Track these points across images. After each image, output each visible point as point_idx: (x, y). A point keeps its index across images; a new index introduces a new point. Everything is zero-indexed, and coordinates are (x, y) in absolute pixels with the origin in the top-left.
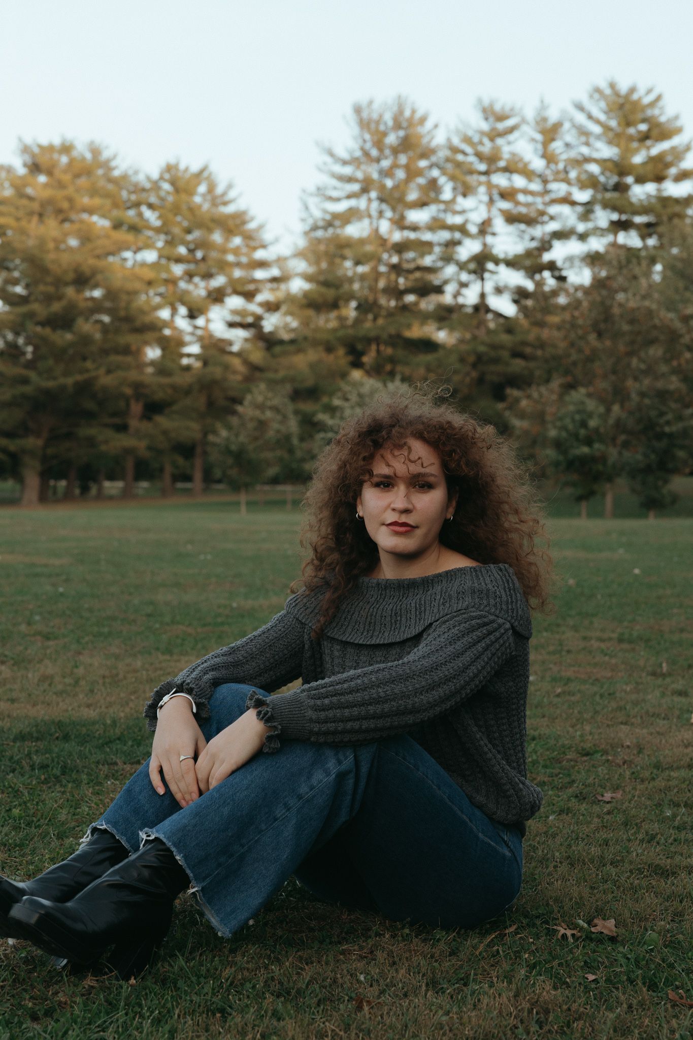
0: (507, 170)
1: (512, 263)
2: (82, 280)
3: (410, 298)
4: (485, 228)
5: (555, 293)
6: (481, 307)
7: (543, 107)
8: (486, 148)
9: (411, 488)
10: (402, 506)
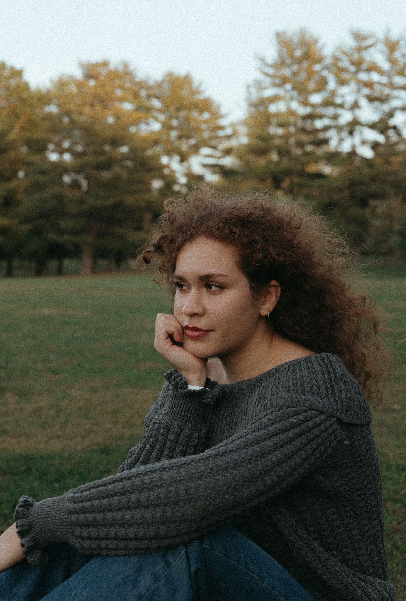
0: (369, 70)
1: (373, 126)
2: (115, 142)
3: (309, 148)
4: (355, 106)
5: (396, 144)
6: (353, 154)
7: (388, 31)
8: (356, 57)
9: (204, 290)
10: (189, 310)
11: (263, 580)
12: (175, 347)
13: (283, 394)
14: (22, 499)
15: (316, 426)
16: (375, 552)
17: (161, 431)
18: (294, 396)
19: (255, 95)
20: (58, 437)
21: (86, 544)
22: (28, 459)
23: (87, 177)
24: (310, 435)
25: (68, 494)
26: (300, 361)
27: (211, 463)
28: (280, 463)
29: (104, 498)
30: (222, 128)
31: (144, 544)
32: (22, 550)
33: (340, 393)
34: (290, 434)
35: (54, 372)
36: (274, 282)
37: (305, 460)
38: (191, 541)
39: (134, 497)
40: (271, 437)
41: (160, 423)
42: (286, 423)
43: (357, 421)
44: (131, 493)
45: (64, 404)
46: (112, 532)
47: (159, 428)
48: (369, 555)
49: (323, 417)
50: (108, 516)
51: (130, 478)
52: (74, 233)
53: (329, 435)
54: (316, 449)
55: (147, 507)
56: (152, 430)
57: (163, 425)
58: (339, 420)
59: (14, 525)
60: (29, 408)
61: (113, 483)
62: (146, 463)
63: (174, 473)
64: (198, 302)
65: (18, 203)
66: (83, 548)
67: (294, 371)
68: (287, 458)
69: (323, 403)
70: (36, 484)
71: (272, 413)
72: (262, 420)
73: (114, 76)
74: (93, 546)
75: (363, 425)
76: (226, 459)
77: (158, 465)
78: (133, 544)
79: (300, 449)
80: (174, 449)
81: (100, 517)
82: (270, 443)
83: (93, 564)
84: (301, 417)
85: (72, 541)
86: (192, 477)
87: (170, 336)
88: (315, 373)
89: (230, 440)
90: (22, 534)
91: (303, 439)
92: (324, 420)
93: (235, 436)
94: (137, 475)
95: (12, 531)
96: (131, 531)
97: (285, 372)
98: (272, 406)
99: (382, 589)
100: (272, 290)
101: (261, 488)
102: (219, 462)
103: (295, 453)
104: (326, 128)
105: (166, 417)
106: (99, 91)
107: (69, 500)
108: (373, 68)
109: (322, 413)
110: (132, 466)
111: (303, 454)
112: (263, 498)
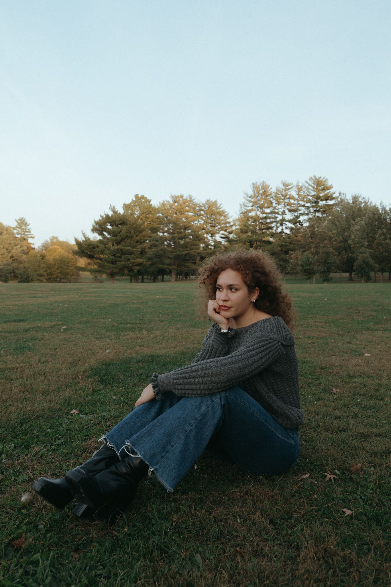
0: (289, 198)
1: (290, 221)
2: (186, 228)
3: (264, 231)
4: (283, 213)
5: (300, 228)
6: (282, 232)
7: (298, 182)
8: (284, 193)
9: (229, 291)
10: (223, 299)
11: (251, 409)
12: (217, 314)
13: (260, 333)
14: (154, 374)
15: (273, 346)
16: (296, 397)
17: (210, 348)
18: (264, 334)
19: (244, 209)
20: (164, 348)
21: (180, 392)
22: (152, 356)
23: (174, 243)
24: (270, 349)
25: (173, 372)
26: (266, 319)
27: (230, 360)
28: (258, 360)
29: (187, 373)
30: (229, 223)
31: (203, 392)
32: (154, 394)
33: (283, 333)
34: (262, 349)
35: (162, 321)
36: (257, 288)
37: (268, 359)
38: (222, 391)
39: (199, 373)
40: (254, 350)
41: (209, 344)
42: (261, 344)
43: (289, 344)
44: (198, 371)
45: (166, 334)
46: (190, 387)
47: (209, 346)
48: (293, 398)
49: (276, 342)
50: (189, 380)
51: (197, 365)
52: (169, 265)
53: (278, 350)
54: (273, 355)
55: (204, 377)
56: (206, 347)
57: (211, 345)
58: (282, 344)
59: (151, 384)
60: (152, 336)
61: (191, 367)
62: (204, 360)
63: (215, 364)
64: (227, 295)
65: (146, 253)
66: (178, 393)
67: (264, 323)
68: (261, 358)
69: (275, 336)
70: (156, 367)
71: (255, 340)
72: (251, 343)
73: (185, 202)
74: (183, 393)
75: (291, 346)
76: (236, 358)
77: (208, 360)
78: (199, 392)
79: (266, 355)
80: (215, 355)
81: (185, 381)
82: (254, 352)
83: (182, 401)
84: (266, 342)
85: (174, 391)
86: (222, 365)
87: (215, 310)
88: (272, 324)
89: (237, 351)
90: (154, 388)
91: (267, 351)
92: (276, 344)
93: (240, 349)
94: (201, 364)
95: (150, 386)
96: (198, 387)
97: (260, 324)
98: (255, 338)
99: (298, 412)
100: (256, 291)
101: (250, 370)
102: (233, 359)
103: (264, 356)
104: (271, 223)
105: (212, 342)
106: (179, 207)
107: (173, 374)
108: (293, 198)
109: (275, 340)
110: (197, 361)
111: (267, 357)
112: (251, 374)
